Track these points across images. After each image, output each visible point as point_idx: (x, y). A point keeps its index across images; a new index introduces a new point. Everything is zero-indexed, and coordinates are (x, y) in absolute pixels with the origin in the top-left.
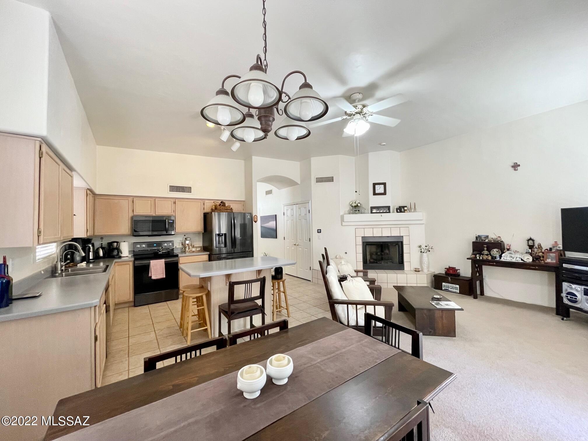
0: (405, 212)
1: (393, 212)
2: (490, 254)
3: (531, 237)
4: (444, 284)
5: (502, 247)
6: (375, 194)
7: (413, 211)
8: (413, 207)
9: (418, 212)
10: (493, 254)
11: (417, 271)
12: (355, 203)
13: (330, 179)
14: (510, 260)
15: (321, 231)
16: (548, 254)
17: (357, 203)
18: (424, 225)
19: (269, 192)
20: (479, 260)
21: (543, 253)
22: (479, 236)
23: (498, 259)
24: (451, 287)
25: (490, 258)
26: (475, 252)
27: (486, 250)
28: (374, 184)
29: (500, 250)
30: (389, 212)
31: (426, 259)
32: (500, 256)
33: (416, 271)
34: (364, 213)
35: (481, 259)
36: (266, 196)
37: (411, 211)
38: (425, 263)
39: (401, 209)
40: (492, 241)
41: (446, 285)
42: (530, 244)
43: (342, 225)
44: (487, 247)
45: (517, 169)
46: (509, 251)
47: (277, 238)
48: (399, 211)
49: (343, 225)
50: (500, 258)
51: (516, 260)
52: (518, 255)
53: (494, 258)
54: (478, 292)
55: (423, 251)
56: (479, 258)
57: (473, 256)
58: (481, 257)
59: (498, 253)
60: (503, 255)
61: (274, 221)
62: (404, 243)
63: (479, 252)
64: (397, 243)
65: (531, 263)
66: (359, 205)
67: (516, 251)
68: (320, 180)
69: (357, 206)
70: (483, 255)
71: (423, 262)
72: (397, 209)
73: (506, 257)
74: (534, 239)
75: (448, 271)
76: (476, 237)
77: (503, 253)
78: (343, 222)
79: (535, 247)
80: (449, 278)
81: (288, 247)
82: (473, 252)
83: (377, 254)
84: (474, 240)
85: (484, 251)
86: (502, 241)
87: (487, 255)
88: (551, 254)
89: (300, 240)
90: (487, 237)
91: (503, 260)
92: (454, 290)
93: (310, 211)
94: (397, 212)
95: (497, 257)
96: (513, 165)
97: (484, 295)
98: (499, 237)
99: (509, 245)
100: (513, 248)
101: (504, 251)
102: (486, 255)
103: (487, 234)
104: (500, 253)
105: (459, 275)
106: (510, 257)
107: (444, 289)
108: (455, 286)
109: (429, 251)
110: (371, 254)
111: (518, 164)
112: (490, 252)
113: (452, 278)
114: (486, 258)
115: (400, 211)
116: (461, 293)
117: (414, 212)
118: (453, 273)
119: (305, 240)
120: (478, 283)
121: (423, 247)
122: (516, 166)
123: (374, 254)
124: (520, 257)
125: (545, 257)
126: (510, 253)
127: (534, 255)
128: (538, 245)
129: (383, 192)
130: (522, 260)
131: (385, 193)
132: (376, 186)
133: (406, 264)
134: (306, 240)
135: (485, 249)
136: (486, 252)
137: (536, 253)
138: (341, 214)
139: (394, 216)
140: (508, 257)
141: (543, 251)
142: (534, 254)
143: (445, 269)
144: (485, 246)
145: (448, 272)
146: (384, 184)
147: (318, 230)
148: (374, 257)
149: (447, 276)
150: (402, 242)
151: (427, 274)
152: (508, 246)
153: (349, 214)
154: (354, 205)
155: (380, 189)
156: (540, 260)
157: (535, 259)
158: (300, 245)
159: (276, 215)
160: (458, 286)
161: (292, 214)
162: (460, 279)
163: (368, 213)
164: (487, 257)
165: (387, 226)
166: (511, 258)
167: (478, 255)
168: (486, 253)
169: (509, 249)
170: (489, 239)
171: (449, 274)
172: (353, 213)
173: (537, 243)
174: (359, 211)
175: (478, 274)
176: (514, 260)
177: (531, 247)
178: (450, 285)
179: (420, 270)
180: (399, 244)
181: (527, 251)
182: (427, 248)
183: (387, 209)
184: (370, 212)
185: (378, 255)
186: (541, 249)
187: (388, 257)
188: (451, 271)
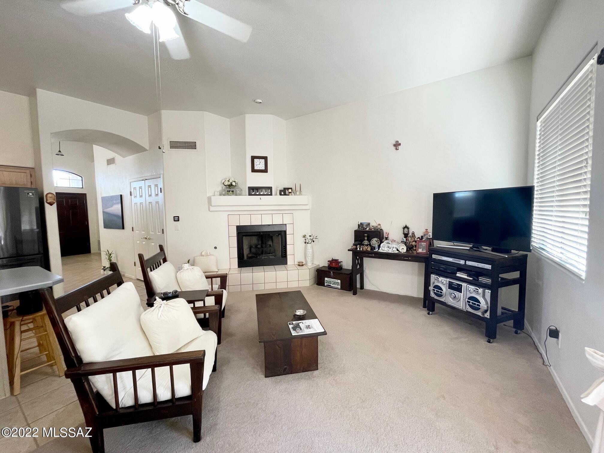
0: (289, 195)
1: (276, 195)
2: (370, 245)
3: (407, 225)
4: (326, 279)
5: (381, 236)
6: (253, 170)
7: (298, 193)
8: (298, 189)
9: (304, 195)
10: (372, 244)
11: (301, 265)
12: (229, 181)
13: (192, 146)
14: (387, 251)
15: (179, 218)
16: (420, 243)
17: (231, 181)
18: (309, 210)
19: (111, 162)
20: (360, 251)
21: (416, 242)
22: (361, 223)
23: (377, 250)
24: (333, 283)
25: (369, 249)
26: (357, 243)
27: (367, 240)
28: (252, 157)
29: (379, 240)
30: (271, 195)
31: (310, 251)
32: (379, 247)
33: (299, 265)
34: (240, 195)
35: (361, 250)
36: (107, 167)
37: (296, 193)
38: (309, 255)
39: (284, 192)
40: (373, 229)
41: (328, 280)
42: (406, 232)
43: (209, 210)
44: (368, 237)
45: (398, 148)
46: (387, 240)
47: (123, 228)
48: (282, 193)
49: (211, 210)
50: (379, 249)
51: (392, 251)
52: (395, 245)
53: (373, 248)
54: (358, 286)
55: (307, 241)
56: (360, 249)
57: (354, 247)
58: (361, 248)
59: (377, 243)
60: (382, 245)
61: (118, 203)
62: (287, 233)
63: (360, 242)
64: (279, 233)
65: (406, 253)
66: (234, 184)
67: (393, 240)
68: (175, 145)
69: (231, 185)
70: (363, 245)
71: (307, 255)
72: (281, 191)
73: (384, 248)
74: (409, 227)
75: (331, 263)
76: (359, 225)
77: (381, 242)
78: (211, 207)
79: (409, 236)
80: (331, 273)
81: (138, 242)
82: (355, 242)
83: (256, 246)
84: (356, 228)
85: (364, 241)
86: (382, 229)
87: (367, 245)
88: (422, 243)
89: (152, 232)
90: (369, 224)
91: (381, 251)
92: (336, 286)
93: (162, 189)
94: (281, 195)
95: (376, 248)
96: (395, 143)
97: (364, 288)
98: (379, 225)
99: (388, 234)
100: (391, 237)
101: (383, 240)
102: (365, 245)
103: (369, 222)
104: (378, 243)
105: (341, 268)
106: (387, 247)
107: (326, 285)
108: (337, 281)
109: (314, 241)
110: (250, 247)
111: (399, 142)
112: (370, 241)
113: (334, 272)
114: (366, 249)
115: (284, 193)
116: (342, 288)
117: (299, 195)
118: (335, 267)
119: (157, 232)
120: (358, 276)
121: (308, 236)
122: (397, 145)
123: (254, 246)
124: (396, 247)
125: (417, 246)
126: (388, 243)
127: (408, 245)
128: (412, 234)
129: (263, 168)
130: (398, 250)
131: (265, 171)
132: (256, 160)
133: (289, 258)
134: (159, 232)
135: (366, 238)
136: (366, 242)
137: (410, 242)
138: (208, 196)
139: (276, 199)
140: (386, 246)
141: (416, 239)
142: (408, 243)
143: (328, 261)
144: (366, 235)
145: (331, 265)
146: (265, 158)
147: (174, 217)
148: (253, 250)
149: (330, 270)
150: (285, 232)
151: (309, 269)
152: (386, 234)
153: (220, 195)
154: (226, 183)
155: (259, 164)
156: (413, 249)
157: (408, 249)
158: (152, 239)
159: (121, 196)
160: (339, 281)
161: (141, 195)
162: (341, 273)
163: (247, 195)
164: (366, 247)
165: (267, 211)
166: (388, 249)
167: (358, 246)
168: (366, 244)
169: (387, 238)
170: (370, 227)
171: (332, 267)
172: (224, 195)
173: (412, 232)
174: (233, 191)
175: (358, 267)
176: (390, 251)
177: (406, 235)
178: (332, 280)
179: (303, 264)
180: (282, 234)
181: (403, 241)
182: (312, 238)
183: (268, 191)
184: (247, 193)
185: (258, 248)
186: (414, 237)
187: (270, 250)
188: (334, 264)
